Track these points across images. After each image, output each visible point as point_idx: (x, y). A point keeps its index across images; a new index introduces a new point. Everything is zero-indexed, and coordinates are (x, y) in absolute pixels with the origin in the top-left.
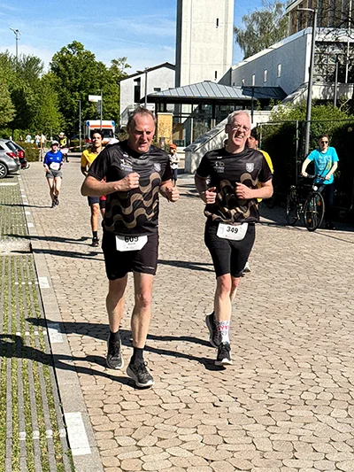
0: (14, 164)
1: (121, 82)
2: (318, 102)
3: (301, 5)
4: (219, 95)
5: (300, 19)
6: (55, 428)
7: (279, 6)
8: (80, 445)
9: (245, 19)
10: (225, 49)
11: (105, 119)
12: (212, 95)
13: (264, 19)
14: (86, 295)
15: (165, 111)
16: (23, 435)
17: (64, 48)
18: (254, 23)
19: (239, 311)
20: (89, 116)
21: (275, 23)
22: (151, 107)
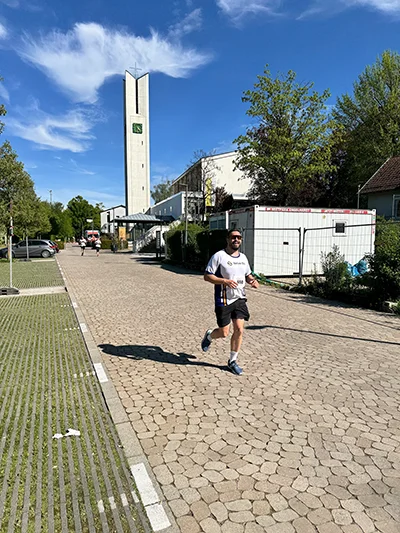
1: (101, 214)
4: (146, 219)
5: (179, 187)
6: (90, 371)
7: (169, 182)
8: (103, 378)
10: (147, 200)
12: (143, 219)
13: (162, 187)
14: (96, 310)
15: (122, 226)
16: (75, 375)
17: (74, 199)
18: (159, 189)
20: (86, 229)
22: (116, 224)
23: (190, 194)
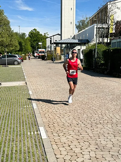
0: (20, 61)
1: (47, 39)
2: (99, 43)
3: (93, 18)
4: (72, 42)
5: (93, 22)
7: (87, 18)
9: (78, 22)
10: (73, 30)
11: (43, 49)
12: (70, 42)
13: (83, 22)
15: (58, 46)
17: (32, 30)
18: (80, 23)
19: (81, 99)
20: (38, 48)
21: (86, 22)
22: (55, 45)
23: (100, 26)
